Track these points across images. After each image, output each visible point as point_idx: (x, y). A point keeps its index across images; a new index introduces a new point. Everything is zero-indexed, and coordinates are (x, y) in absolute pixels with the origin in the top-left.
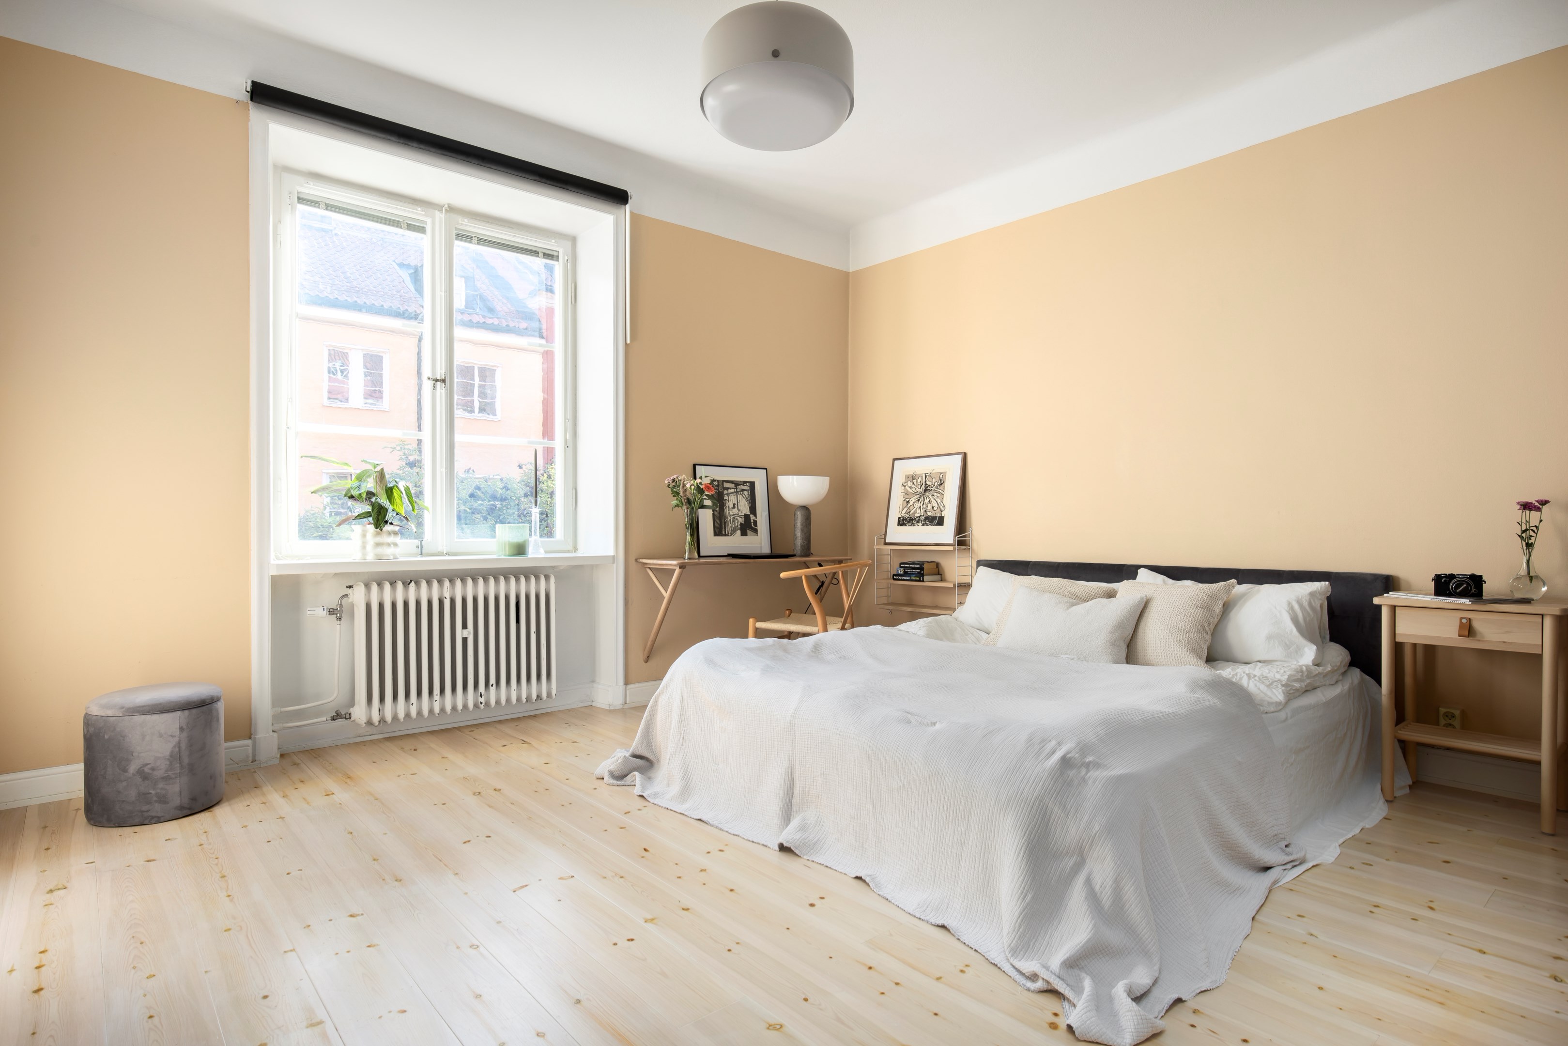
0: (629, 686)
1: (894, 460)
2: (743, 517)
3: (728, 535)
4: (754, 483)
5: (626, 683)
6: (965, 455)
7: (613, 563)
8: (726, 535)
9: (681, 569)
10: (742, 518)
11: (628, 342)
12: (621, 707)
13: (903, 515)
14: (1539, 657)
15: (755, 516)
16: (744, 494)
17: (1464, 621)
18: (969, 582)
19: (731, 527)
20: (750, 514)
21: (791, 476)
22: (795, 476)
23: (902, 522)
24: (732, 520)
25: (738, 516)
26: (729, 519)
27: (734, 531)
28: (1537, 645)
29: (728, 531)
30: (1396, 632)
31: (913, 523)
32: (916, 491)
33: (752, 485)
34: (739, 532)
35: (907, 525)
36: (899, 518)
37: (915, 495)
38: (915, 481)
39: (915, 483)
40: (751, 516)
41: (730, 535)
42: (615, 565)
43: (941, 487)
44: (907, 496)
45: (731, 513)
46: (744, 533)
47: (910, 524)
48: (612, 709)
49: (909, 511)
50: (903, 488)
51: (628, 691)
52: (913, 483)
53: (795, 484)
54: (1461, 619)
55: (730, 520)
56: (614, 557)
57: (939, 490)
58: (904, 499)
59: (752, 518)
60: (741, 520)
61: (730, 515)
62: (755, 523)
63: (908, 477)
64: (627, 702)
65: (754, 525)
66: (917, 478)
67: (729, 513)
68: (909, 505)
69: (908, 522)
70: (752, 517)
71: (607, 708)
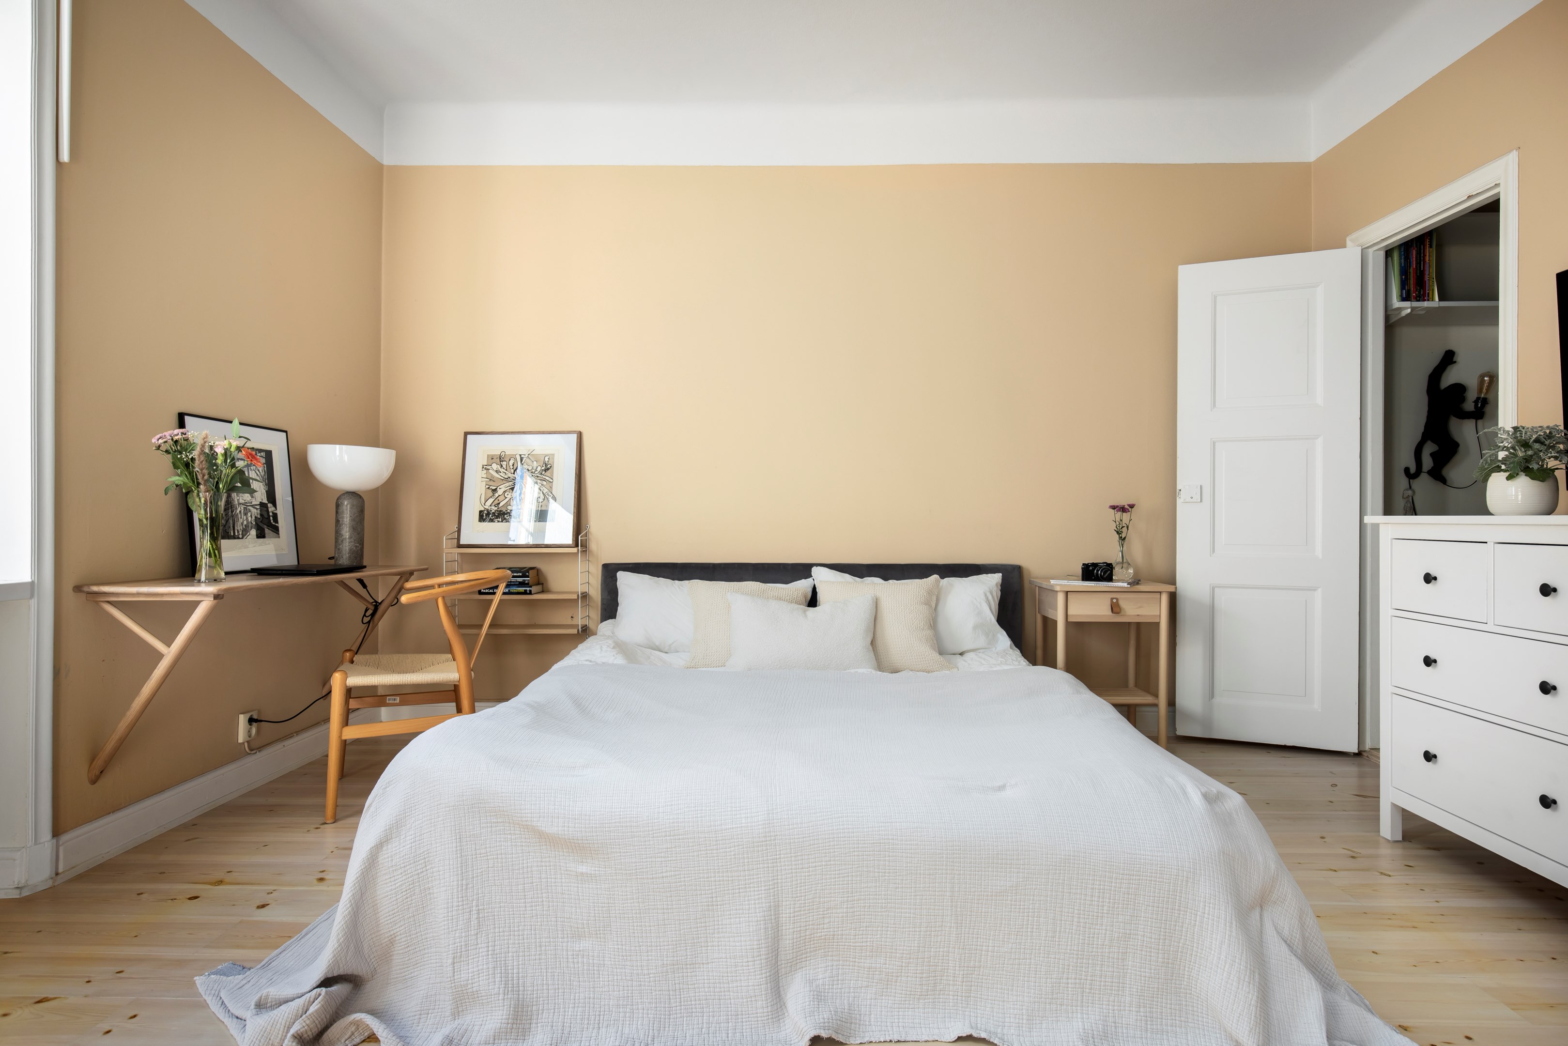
0: (64, 838)
1: (466, 434)
2: (258, 507)
3: (239, 538)
4: (271, 452)
5: (57, 832)
6: (580, 435)
7: (32, 596)
8: (234, 537)
9: (216, 601)
10: (257, 509)
11: (65, 157)
12: (50, 884)
13: (487, 507)
14: (1157, 624)
15: (275, 505)
16: (258, 470)
17: (1115, 601)
18: (585, 591)
19: (242, 524)
20: (267, 502)
21: (338, 446)
22: (344, 447)
23: (483, 516)
24: (242, 511)
25: (252, 506)
26: (239, 510)
27: (245, 531)
28: (1157, 616)
29: (238, 530)
30: (1068, 614)
31: (505, 519)
32: (506, 477)
33: (268, 454)
34: (253, 532)
35: (496, 520)
36: (481, 512)
37: (504, 482)
38: (504, 463)
39: (504, 466)
40: (270, 505)
41: (241, 536)
42: (33, 602)
43: (548, 473)
44: (491, 483)
45: (241, 501)
46: (261, 535)
47: (500, 520)
48: (28, 894)
49: (496, 502)
50: (485, 471)
51: (61, 849)
52: (502, 466)
53: (346, 458)
54: (1112, 599)
55: (240, 512)
56: (32, 583)
57: (544, 477)
58: (487, 486)
59: (270, 510)
60: (255, 512)
61: (239, 504)
62: (275, 516)
63: (491, 458)
64: (60, 870)
65: (273, 520)
66: (508, 460)
67: (238, 500)
68: (497, 495)
69: (497, 517)
70: (271, 508)
71: (15, 895)
